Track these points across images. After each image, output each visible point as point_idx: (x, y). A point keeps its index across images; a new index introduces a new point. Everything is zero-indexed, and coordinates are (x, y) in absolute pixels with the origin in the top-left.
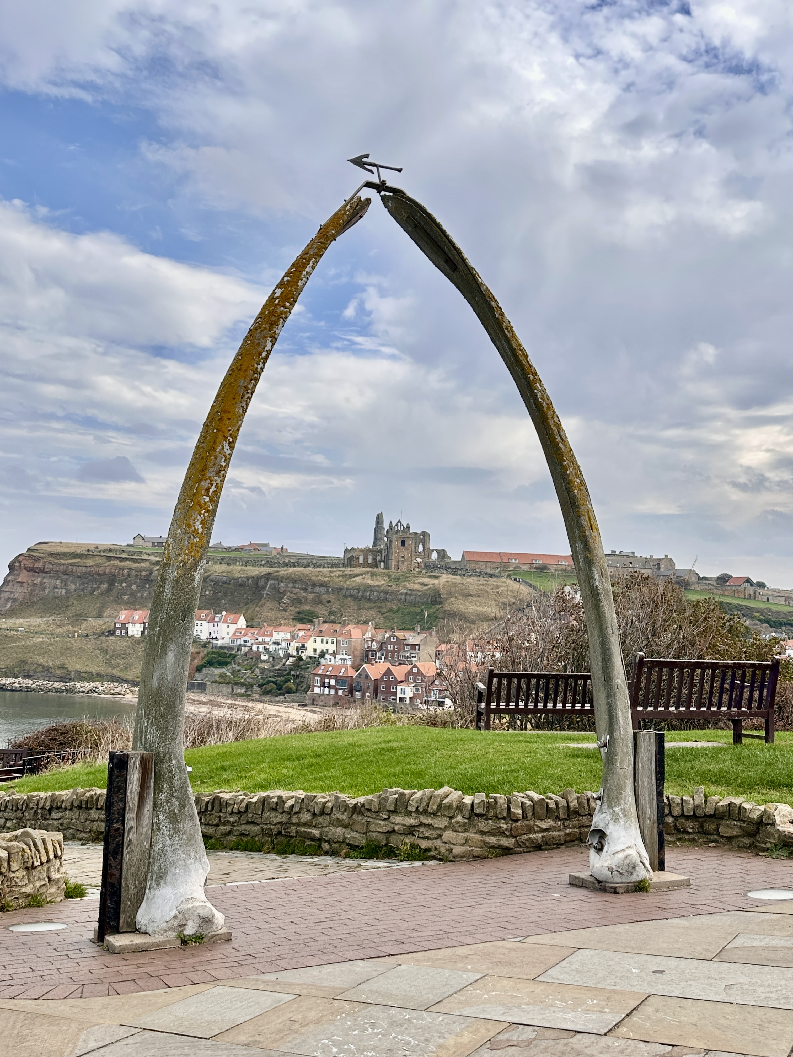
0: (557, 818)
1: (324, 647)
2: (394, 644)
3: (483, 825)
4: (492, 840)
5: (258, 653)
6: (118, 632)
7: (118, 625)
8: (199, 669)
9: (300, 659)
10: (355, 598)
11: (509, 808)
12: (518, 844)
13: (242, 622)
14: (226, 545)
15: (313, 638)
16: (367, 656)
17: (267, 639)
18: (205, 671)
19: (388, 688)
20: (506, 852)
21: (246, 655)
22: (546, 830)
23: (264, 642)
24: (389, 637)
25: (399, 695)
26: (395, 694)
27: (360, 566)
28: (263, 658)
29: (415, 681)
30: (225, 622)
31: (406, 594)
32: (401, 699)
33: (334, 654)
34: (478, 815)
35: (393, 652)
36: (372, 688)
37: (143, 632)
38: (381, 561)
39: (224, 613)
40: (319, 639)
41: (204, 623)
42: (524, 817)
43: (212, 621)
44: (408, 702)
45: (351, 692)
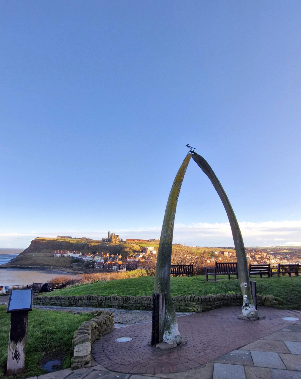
0: (219, 301)
1: (98, 258)
2: (113, 258)
3: (205, 303)
4: (207, 307)
5: (84, 260)
6: (54, 256)
7: (54, 255)
8: (72, 263)
9: (93, 261)
10: (104, 249)
11: (210, 300)
12: (212, 307)
13: (81, 254)
14: (77, 238)
15: (96, 257)
16: (107, 260)
17: (86, 257)
18: (73, 264)
19: (111, 266)
20: (210, 309)
21: (82, 260)
22: (217, 304)
23: (85, 258)
24: (112, 257)
25: (114, 268)
26: (113, 268)
27: (105, 242)
28: (85, 261)
29: (117, 265)
30: (77, 253)
31: (115, 248)
32: (114, 269)
33: (100, 260)
34: (203, 301)
35: (112, 259)
36: (108, 267)
37: (60, 256)
38: (110, 241)
39: (77, 252)
40: (97, 257)
41: (73, 254)
42: (213, 301)
43: (74, 253)
44: (115, 269)
45: (104, 268)
